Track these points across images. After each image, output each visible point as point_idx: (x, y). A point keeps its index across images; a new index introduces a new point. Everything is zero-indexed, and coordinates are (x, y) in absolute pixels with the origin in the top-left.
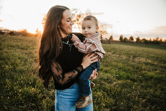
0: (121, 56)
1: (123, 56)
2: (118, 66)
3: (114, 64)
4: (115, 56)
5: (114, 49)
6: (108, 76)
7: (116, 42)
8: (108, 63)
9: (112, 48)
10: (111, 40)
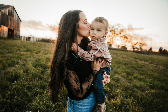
0: (158, 66)
1: (160, 66)
2: (153, 75)
3: (149, 73)
4: (152, 66)
5: (152, 59)
6: (142, 84)
7: (155, 53)
8: (144, 72)
9: (150, 58)
10: (150, 51)
